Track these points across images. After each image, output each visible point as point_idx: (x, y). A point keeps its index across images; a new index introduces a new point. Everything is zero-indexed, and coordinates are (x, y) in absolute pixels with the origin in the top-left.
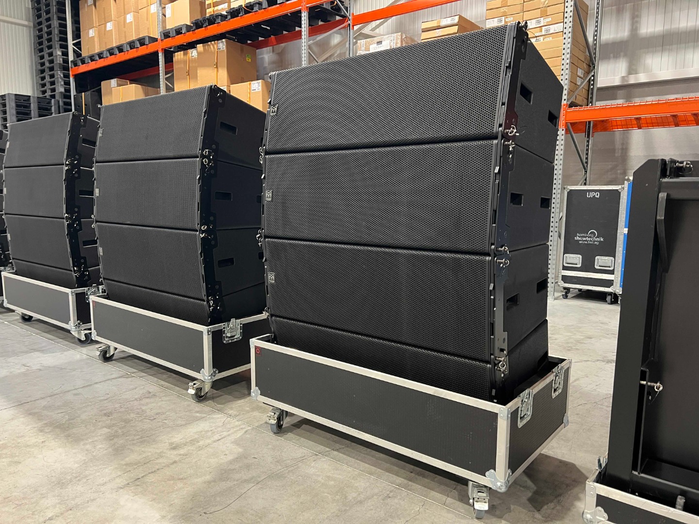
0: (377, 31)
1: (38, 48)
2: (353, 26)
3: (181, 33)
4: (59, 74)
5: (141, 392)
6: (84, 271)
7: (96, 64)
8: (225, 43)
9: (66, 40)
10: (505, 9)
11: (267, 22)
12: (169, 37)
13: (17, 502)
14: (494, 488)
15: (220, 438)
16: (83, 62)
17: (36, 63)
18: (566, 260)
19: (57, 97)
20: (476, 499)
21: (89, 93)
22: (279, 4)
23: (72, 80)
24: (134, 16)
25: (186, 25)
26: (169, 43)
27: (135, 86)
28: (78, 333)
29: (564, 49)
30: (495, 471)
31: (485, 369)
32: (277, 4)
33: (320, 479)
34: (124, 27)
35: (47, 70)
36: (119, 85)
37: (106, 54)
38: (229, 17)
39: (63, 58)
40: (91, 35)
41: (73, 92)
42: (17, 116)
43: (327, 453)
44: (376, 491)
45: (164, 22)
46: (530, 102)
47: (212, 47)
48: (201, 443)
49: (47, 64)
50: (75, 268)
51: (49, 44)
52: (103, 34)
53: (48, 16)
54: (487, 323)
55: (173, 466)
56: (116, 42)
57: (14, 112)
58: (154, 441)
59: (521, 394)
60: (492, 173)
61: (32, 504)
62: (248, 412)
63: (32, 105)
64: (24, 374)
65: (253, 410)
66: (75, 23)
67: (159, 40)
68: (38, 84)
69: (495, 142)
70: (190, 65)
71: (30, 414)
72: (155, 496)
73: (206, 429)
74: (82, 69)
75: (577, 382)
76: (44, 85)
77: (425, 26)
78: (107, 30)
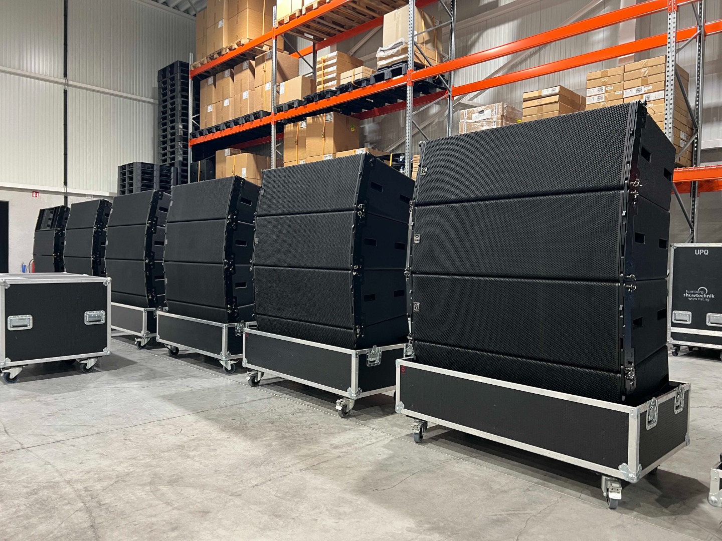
0: (475, 100)
1: (161, 122)
2: (453, 97)
3: (293, 107)
4: (180, 144)
5: (293, 409)
6: (235, 309)
7: (213, 135)
8: (333, 115)
9: (187, 115)
10: (605, 79)
11: (372, 96)
12: (282, 111)
13: (226, 474)
14: (627, 480)
15: (370, 443)
16: (201, 134)
17: (158, 135)
18: (675, 317)
19: (176, 165)
20: (610, 490)
21: (204, 161)
22: (386, 80)
23: (190, 149)
24: (250, 93)
25: (298, 100)
26: (282, 116)
27: (248, 155)
28: (226, 363)
29: (666, 114)
30: (627, 464)
31: (616, 378)
32: (384, 80)
33: (465, 475)
34: (240, 103)
35: (169, 142)
36: (232, 154)
37: (223, 126)
38: (338, 92)
39: (183, 131)
40: (209, 111)
41: (190, 161)
42: (142, 182)
43: (467, 459)
44: (517, 485)
45: (278, 97)
46: (649, 161)
47: (320, 119)
48: (356, 446)
49: (169, 136)
50: (229, 306)
51: (172, 119)
52: (220, 109)
53: (173, 94)
54: (617, 338)
55: (338, 459)
56: (232, 116)
57: (140, 178)
58: (317, 442)
59: (648, 402)
60: (620, 216)
61: (239, 475)
62: (388, 427)
63: (155, 172)
64: (190, 393)
65: (393, 425)
66: (196, 101)
67: (273, 114)
68: (160, 154)
69: (622, 192)
70: (300, 135)
71: (209, 419)
72: (332, 477)
73: (358, 436)
74: (200, 140)
75: (695, 422)
76: (164, 155)
77: (526, 96)
78: (225, 105)
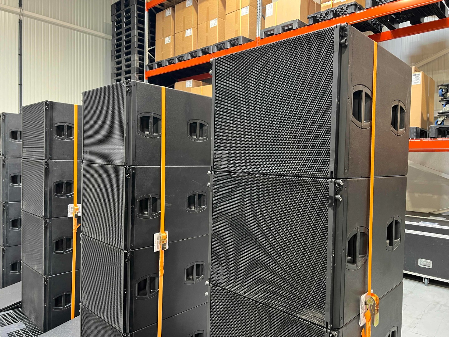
1: (115, 55)
3: (291, 29)
4: (135, 76)
9: (142, 47)
12: (273, 35)
16: (159, 65)
17: (112, 68)
23: (145, 81)
24: (219, 21)
25: (299, 20)
26: (270, 41)
34: (207, 32)
35: (123, 73)
36: (194, 85)
37: (187, 56)
39: (140, 63)
40: (166, 43)
45: (263, 21)
49: (124, 68)
51: (127, 51)
52: (180, 40)
53: (128, 27)
66: (151, 34)
67: (257, 40)
74: (157, 71)
78: (186, 36)
